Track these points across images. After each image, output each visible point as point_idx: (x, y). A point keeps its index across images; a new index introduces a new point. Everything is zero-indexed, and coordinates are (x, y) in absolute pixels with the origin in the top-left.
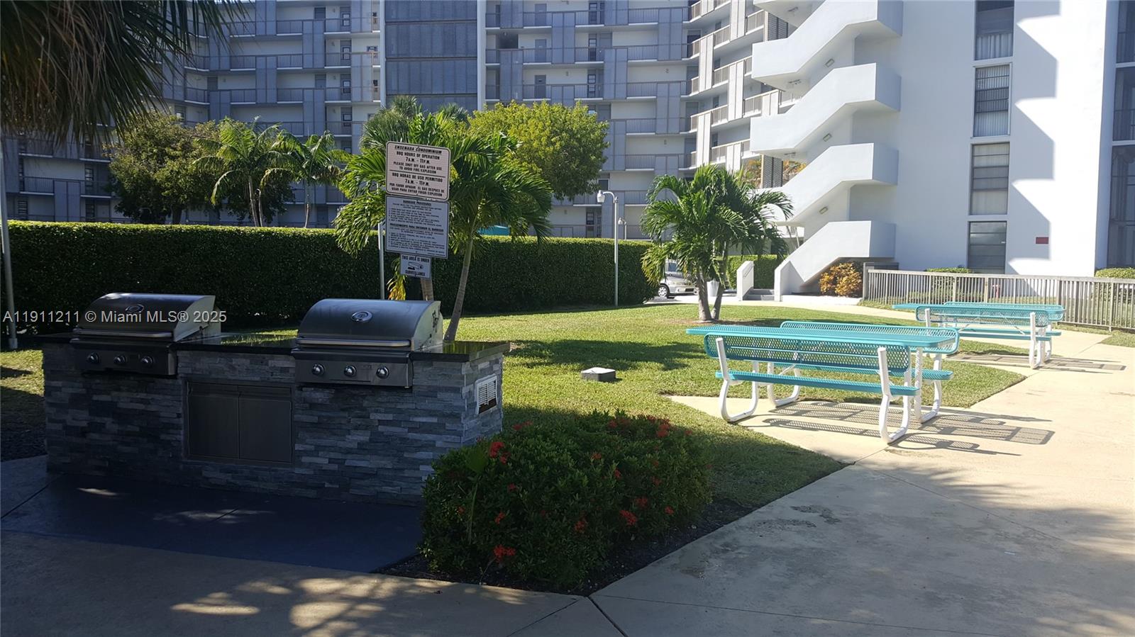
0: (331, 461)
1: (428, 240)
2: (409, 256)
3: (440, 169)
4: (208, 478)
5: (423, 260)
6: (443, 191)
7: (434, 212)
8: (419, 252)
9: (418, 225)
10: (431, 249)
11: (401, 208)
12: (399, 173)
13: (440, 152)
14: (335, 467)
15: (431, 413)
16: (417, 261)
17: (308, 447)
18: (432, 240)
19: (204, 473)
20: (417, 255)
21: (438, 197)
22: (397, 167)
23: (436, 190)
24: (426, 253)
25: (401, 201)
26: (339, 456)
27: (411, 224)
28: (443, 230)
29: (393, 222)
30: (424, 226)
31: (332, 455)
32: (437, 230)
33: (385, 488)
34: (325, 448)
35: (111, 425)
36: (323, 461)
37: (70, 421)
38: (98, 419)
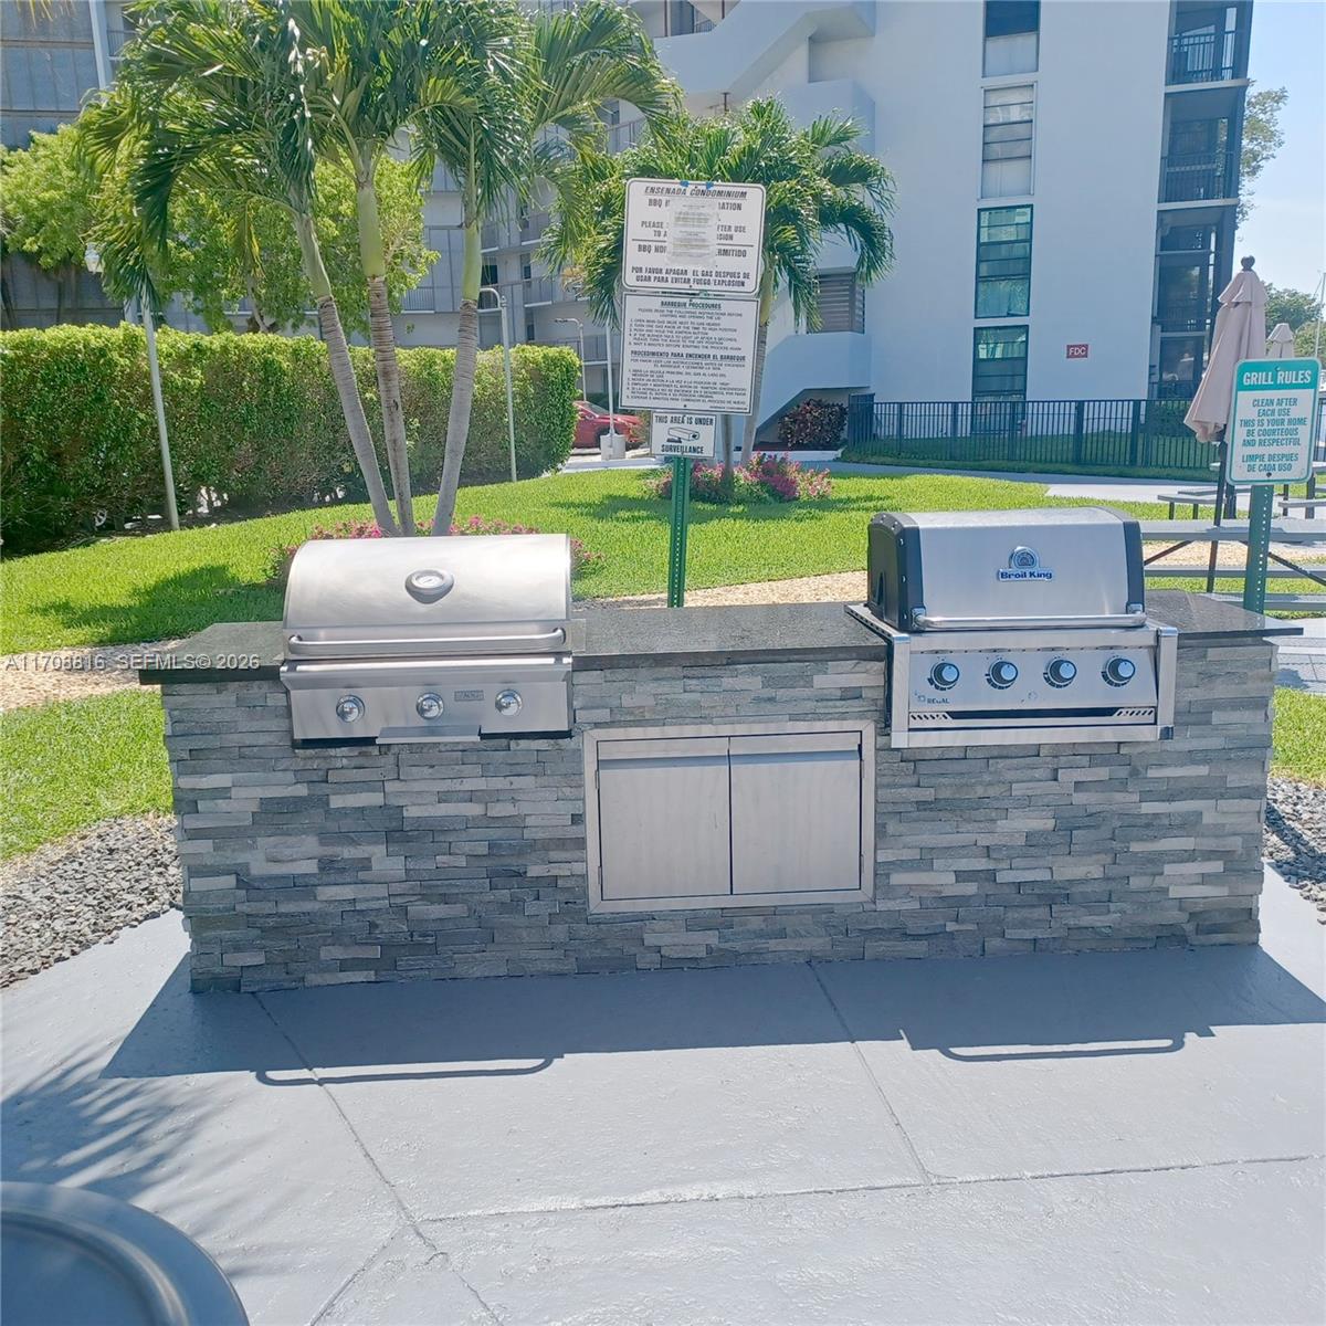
0: (961, 876)
1: (712, 379)
2: (669, 416)
3: (741, 229)
4: (658, 949)
5: (699, 421)
6: (746, 276)
7: (725, 322)
8: (691, 405)
9: (691, 351)
10: (716, 397)
11: (656, 317)
12: (653, 245)
13: (744, 194)
14: (970, 888)
16: (686, 425)
17: (907, 855)
18: (719, 380)
19: (650, 939)
20: (685, 411)
21: (736, 288)
22: (649, 233)
23: (732, 275)
24: (707, 406)
25: (656, 302)
26: (982, 864)
27: (676, 350)
28: (744, 358)
29: (637, 348)
30: (705, 352)
31: (964, 864)
32: (732, 358)
33: (1087, 920)
34: (948, 851)
35: (386, 862)
36: (942, 878)
37: (259, 866)
38: (348, 853)
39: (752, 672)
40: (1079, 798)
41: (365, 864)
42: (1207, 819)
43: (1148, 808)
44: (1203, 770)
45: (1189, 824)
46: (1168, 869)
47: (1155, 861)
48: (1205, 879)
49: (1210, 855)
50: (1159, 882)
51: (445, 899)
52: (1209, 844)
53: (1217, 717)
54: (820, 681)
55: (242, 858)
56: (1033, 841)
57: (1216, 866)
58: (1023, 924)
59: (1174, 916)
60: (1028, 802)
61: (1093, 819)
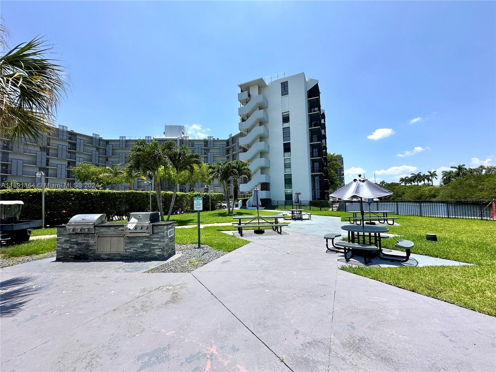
0: (134, 250)
4: (102, 257)
14: (135, 252)
15: (158, 238)
17: (128, 248)
26: (136, 249)
31: (134, 249)
33: (147, 256)
34: (132, 247)
35: (76, 247)
36: (132, 251)
37: (64, 247)
38: (72, 246)
39: (113, 228)
40: (146, 242)
41: (74, 247)
42: (159, 245)
43: (153, 243)
44: (158, 239)
45: (157, 245)
46: (155, 250)
47: (154, 249)
48: (160, 251)
49: (160, 249)
50: (154, 252)
51: (81, 251)
52: (159, 247)
53: (159, 234)
54: (120, 229)
55: (62, 246)
56: (141, 246)
57: (161, 250)
58: (140, 256)
59: (156, 255)
60: (140, 242)
61: (147, 244)
